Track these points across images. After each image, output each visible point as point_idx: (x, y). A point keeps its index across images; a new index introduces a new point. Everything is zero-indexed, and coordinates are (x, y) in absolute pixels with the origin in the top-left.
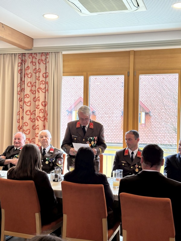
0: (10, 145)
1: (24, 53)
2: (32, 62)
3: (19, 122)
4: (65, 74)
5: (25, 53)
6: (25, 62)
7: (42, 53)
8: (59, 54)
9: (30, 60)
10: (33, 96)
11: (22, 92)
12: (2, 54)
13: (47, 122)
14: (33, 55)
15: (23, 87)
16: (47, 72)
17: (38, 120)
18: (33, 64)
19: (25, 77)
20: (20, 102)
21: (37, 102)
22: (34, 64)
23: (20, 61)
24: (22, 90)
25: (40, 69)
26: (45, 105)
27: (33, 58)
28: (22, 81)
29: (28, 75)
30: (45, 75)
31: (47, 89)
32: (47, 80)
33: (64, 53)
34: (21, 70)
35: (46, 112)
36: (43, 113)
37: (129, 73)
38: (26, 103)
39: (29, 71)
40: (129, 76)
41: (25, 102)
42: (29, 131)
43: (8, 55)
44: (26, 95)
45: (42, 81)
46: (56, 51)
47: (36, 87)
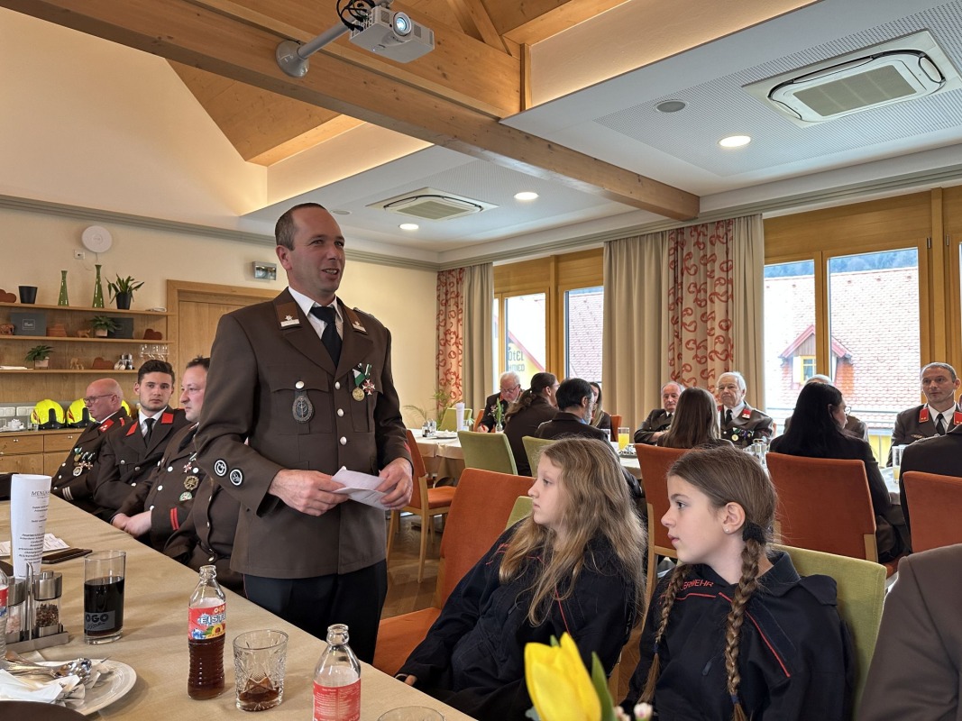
0: (656, 408)
1: (680, 229)
2: (697, 243)
3: (674, 365)
4: (770, 260)
5: (683, 228)
6: (683, 244)
7: (718, 222)
8: (754, 219)
9: (693, 240)
10: (699, 311)
11: (678, 305)
12: (637, 237)
13: (732, 360)
14: (699, 229)
15: (680, 295)
16: (730, 258)
17: (712, 359)
18: (700, 248)
19: (682, 274)
20: (674, 324)
21: (709, 323)
22: (702, 247)
23: (672, 245)
24: (678, 301)
26: (727, 328)
27: (699, 235)
28: (677, 284)
29: (689, 271)
30: (725, 266)
31: (730, 293)
32: (730, 276)
33: (767, 215)
34: (675, 262)
35: (729, 342)
36: (722, 343)
37: (930, 241)
38: (687, 327)
39: (692, 262)
40: (930, 248)
41: (683, 324)
42: (694, 381)
43: (649, 236)
44: (686, 310)
45: (719, 279)
46: (749, 214)
47: (706, 292)
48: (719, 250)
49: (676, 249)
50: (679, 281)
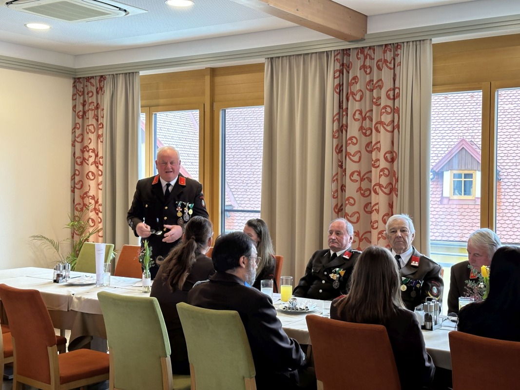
1: (346, 50)
2: (364, 67)
3: (337, 197)
4: (438, 88)
5: (350, 49)
6: (348, 67)
7: (386, 45)
8: (423, 44)
9: (359, 63)
10: (365, 140)
11: (342, 132)
12: (301, 55)
13: (397, 196)
14: (366, 51)
16: (397, 85)
17: (376, 193)
18: (366, 72)
19: (348, 100)
20: (338, 153)
21: (374, 153)
22: (368, 71)
23: (338, 67)
24: (342, 128)
25: (381, 80)
26: (393, 160)
27: (365, 58)
28: (342, 109)
29: (355, 96)
30: (391, 93)
31: (396, 123)
32: (396, 105)
33: (436, 40)
34: (340, 85)
35: (394, 175)
36: (387, 176)
38: (351, 157)
39: (357, 87)
41: (347, 154)
42: (357, 215)
43: (314, 55)
44: (351, 139)
45: (385, 107)
46: (418, 39)
47: (371, 120)
48: (386, 75)
49: (341, 72)
50: (344, 107)
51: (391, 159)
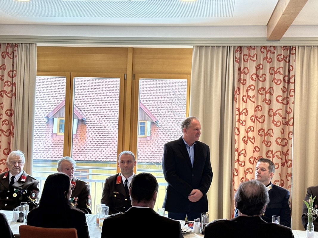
4: (40, 73)
7: (8, 44)
8: (31, 46)
13: (13, 137)
16: (14, 69)
25: (4, 64)
30: (11, 74)
31: (14, 92)
32: (14, 81)
33: (39, 45)
35: (12, 124)
36: (7, 125)
37: (126, 75)
40: (125, 79)
45: (7, 82)
46: (28, 43)
51: (10, 114)
